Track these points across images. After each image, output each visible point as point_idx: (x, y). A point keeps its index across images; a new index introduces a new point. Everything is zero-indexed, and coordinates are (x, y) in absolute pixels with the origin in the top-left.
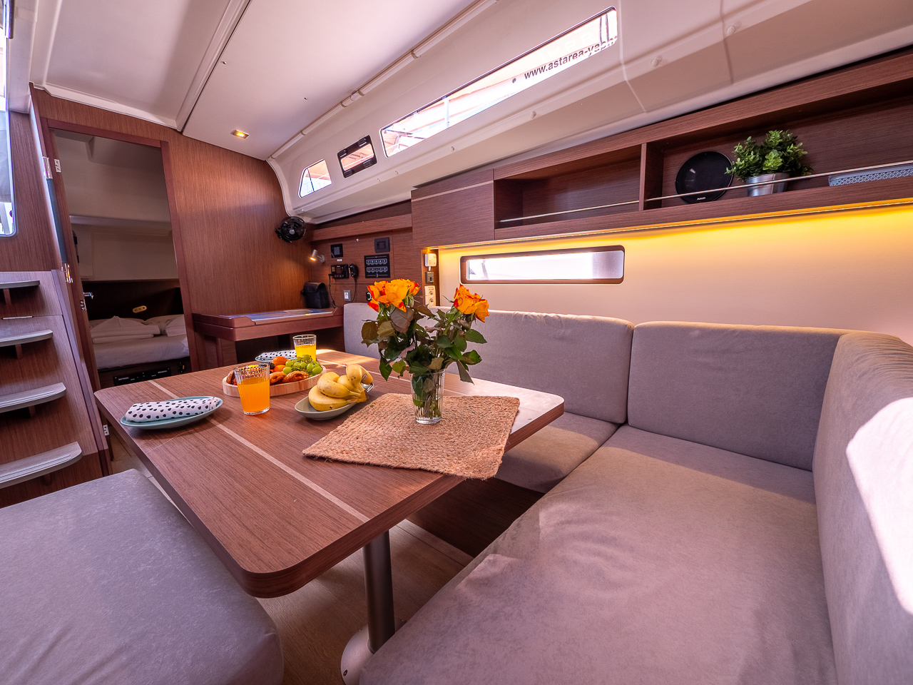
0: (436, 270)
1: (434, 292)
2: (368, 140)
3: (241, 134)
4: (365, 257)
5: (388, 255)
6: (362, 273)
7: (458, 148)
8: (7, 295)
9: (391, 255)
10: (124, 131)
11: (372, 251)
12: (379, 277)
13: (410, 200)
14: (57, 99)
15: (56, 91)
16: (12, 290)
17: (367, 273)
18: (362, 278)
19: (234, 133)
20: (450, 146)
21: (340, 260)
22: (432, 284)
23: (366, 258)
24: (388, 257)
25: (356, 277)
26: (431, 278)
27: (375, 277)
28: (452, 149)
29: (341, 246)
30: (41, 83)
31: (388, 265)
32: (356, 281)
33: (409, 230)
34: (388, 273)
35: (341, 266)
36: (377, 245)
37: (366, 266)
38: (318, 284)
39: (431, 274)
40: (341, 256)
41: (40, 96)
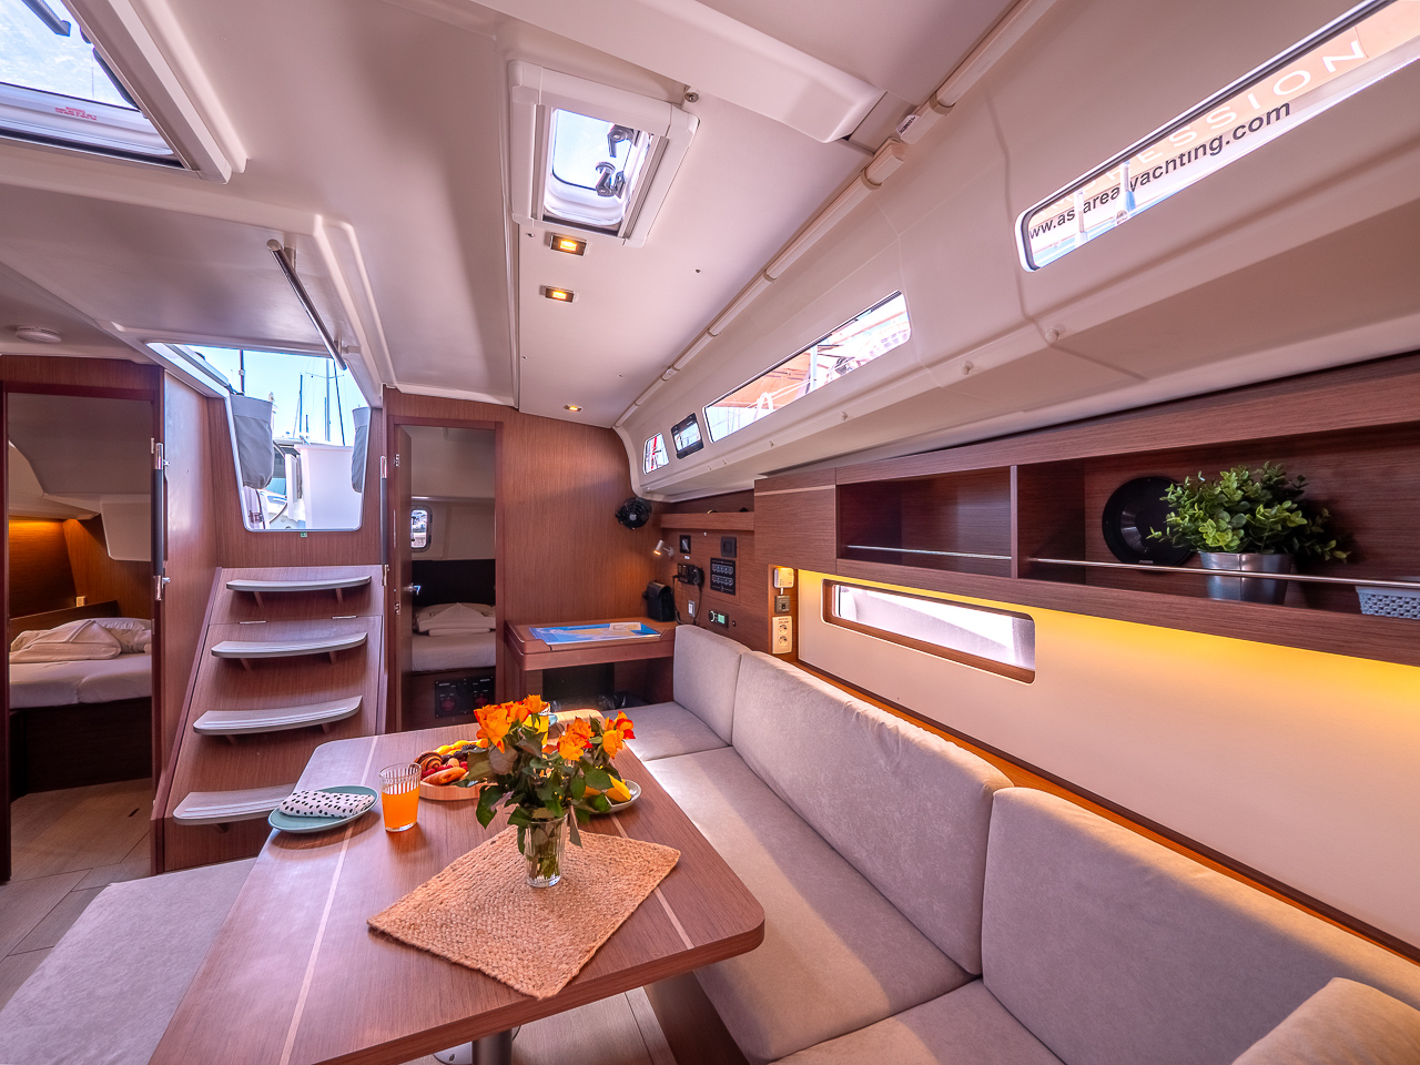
0: (794, 592)
1: (790, 625)
2: (692, 419)
3: (573, 408)
4: (712, 559)
5: (734, 562)
6: (707, 582)
7: (778, 444)
8: (339, 594)
9: (737, 563)
10: (461, 417)
11: (718, 554)
12: (724, 591)
13: (752, 491)
14: (405, 394)
15: (405, 388)
16: (344, 590)
17: (712, 583)
18: (707, 588)
19: (567, 408)
20: (768, 440)
21: (687, 558)
22: (786, 614)
23: (713, 561)
24: (733, 564)
25: (701, 585)
26: (784, 606)
27: (719, 590)
28: (769, 445)
29: (688, 538)
30: (392, 383)
31: (733, 576)
32: (701, 590)
33: (752, 532)
34: (733, 587)
35: (688, 566)
36: (724, 545)
37: (712, 573)
38: (662, 586)
39: (783, 599)
40: (688, 553)
41: (391, 394)
